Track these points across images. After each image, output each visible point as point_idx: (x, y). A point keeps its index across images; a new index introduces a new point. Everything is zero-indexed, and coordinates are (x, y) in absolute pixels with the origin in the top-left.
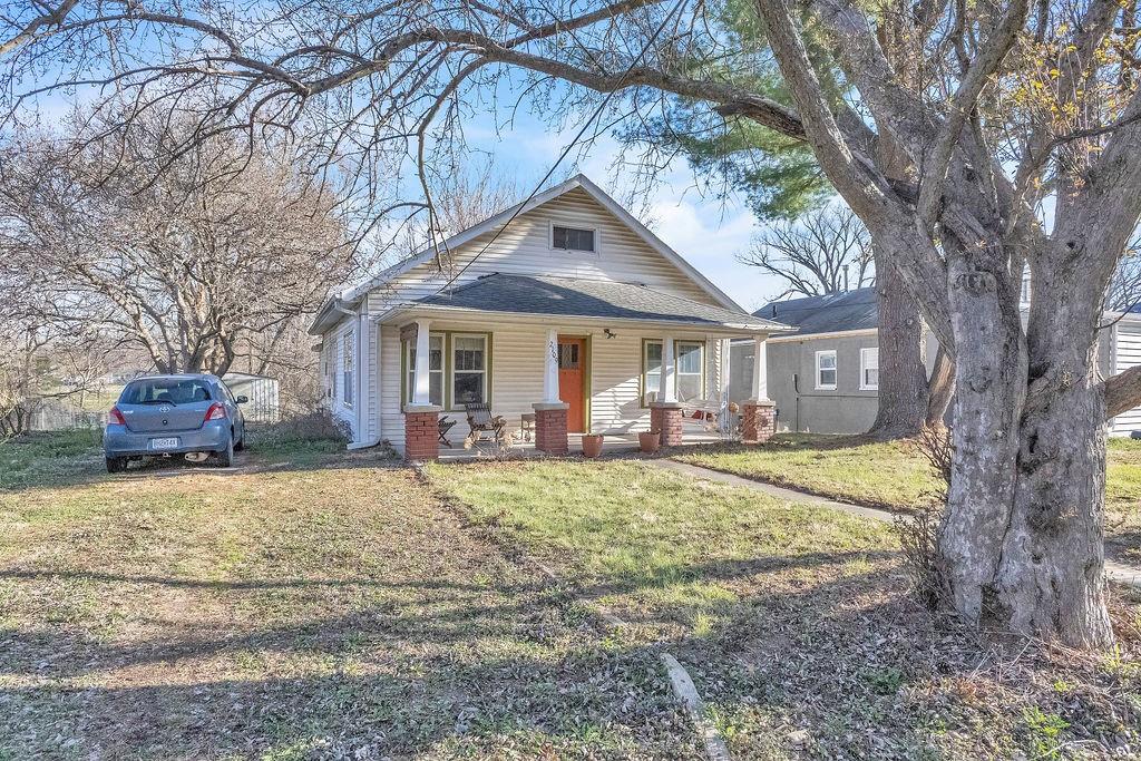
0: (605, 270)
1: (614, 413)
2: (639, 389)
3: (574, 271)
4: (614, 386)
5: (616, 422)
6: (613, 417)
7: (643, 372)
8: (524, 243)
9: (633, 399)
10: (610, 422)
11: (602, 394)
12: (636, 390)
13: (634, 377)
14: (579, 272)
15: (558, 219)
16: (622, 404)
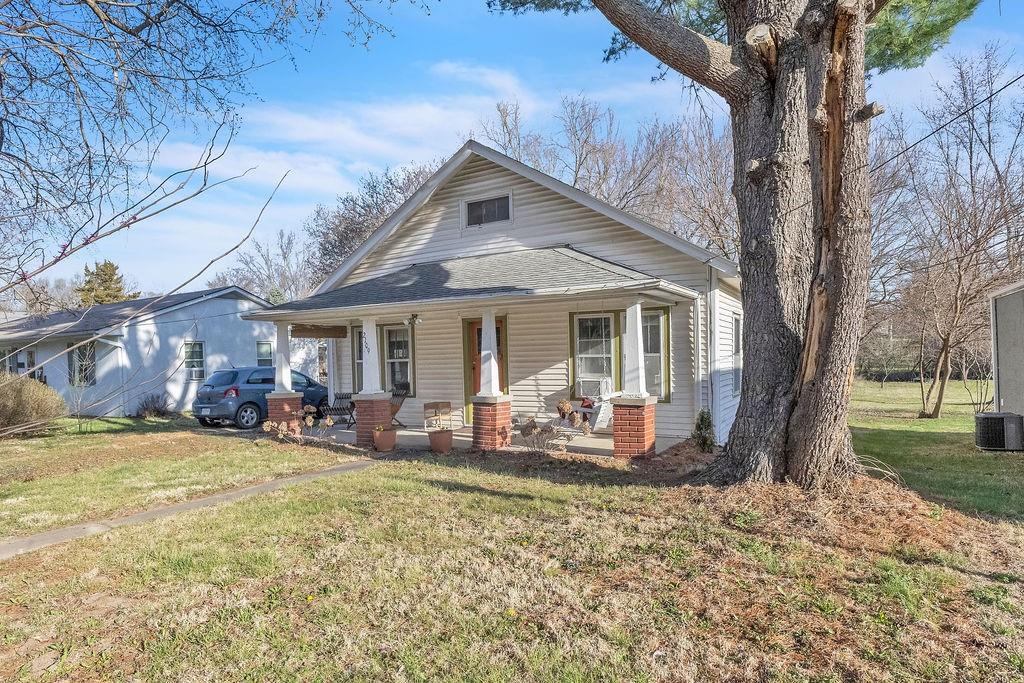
0: (518, 239)
1: (537, 404)
2: (567, 376)
3: (485, 247)
4: (536, 373)
5: (540, 415)
6: (536, 410)
7: (572, 355)
8: (438, 230)
9: (560, 388)
10: (533, 414)
11: (523, 382)
12: (565, 377)
13: (561, 361)
14: (490, 246)
15: (469, 194)
16: (549, 394)
